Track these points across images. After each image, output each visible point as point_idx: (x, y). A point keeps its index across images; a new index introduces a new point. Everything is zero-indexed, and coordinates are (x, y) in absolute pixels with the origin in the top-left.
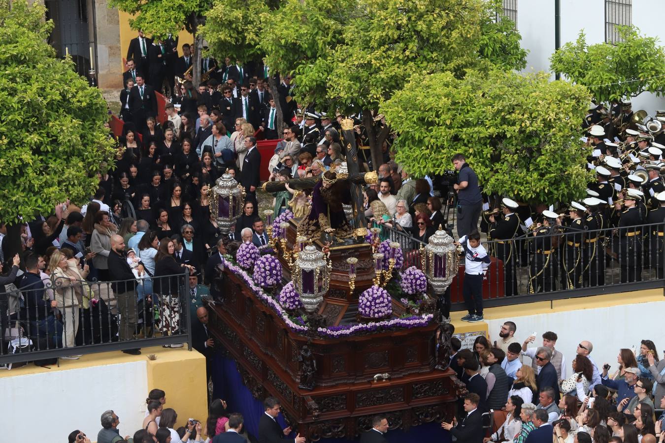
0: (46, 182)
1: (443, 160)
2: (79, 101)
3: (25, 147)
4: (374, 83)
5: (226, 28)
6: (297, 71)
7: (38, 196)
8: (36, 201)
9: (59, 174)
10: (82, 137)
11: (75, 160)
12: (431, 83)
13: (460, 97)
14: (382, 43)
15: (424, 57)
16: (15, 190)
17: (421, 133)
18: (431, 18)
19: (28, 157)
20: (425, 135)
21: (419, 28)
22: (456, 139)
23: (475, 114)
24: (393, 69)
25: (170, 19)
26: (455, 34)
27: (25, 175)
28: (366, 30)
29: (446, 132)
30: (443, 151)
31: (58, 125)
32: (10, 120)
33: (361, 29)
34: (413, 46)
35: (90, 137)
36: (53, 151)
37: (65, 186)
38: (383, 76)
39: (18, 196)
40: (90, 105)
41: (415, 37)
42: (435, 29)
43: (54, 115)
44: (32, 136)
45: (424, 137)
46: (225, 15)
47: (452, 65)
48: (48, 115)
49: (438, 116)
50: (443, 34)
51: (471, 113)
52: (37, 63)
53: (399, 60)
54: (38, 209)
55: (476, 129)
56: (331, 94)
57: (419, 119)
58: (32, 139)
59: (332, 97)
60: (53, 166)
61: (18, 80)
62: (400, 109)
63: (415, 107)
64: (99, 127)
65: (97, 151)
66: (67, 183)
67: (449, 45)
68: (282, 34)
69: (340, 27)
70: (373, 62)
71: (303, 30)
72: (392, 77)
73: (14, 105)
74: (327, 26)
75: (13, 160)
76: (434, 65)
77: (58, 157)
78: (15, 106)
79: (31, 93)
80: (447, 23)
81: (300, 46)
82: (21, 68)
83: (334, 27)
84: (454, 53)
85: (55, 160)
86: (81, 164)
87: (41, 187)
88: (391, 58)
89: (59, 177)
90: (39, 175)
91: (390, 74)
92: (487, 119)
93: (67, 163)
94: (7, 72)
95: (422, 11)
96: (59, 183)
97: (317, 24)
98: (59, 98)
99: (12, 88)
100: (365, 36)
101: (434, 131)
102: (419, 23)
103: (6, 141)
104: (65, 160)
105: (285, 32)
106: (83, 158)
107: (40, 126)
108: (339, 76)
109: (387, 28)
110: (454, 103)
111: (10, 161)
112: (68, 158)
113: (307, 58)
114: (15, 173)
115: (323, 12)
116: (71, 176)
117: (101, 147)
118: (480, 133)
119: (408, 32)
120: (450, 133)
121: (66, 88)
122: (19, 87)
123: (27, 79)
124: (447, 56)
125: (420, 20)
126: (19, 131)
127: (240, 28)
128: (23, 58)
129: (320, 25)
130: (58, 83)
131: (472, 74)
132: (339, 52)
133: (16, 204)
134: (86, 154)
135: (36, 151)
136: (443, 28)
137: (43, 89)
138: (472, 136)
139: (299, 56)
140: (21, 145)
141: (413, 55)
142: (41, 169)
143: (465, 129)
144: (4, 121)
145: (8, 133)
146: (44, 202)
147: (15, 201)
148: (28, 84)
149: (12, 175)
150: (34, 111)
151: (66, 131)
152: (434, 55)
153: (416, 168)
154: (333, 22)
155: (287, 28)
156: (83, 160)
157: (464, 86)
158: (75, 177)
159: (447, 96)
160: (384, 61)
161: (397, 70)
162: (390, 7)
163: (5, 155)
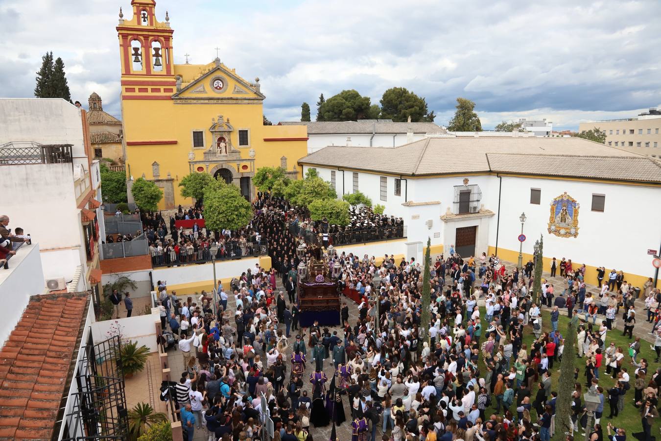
1: (320, 217)
4: (306, 202)
6: (291, 199)
12: (318, 202)
13: (324, 205)
14: (308, 193)
15: (317, 196)
18: (318, 188)
19: (235, 217)
21: (315, 190)
22: (323, 213)
23: (327, 208)
26: (323, 192)
29: (321, 212)
31: (241, 210)
32: (231, 209)
34: (314, 194)
36: (240, 216)
38: (308, 200)
40: (248, 206)
41: (315, 192)
43: (240, 208)
45: (316, 213)
49: (319, 208)
50: (320, 192)
52: (237, 197)
55: (327, 211)
56: (298, 204)
57: (315, 209)
58: (236, 213)
60: (240, 219)
61: (233, 201)
62: (312, 207)
63: (315, 206)
65: (250, 215)
67: (321, 194)
69: (299, 190)
70: (306, 197)
71: (292, 191)
73: (232, 206)
74: (297, 190)
76: (319, 198)
79: (236, 204)
80: (321, 189)
81: (291, 194)
82: (234, 199)
84: (323, 196)
88: (310, 196)
92: (329, 209)
98: (241, 205)
99: (232, 203)
100: (305, 192)
101: (318, 211)
103: (230, 214)
107: (237, 210)
108: (299, 200)
109: (309, 190)
110: (322, 206)
111: (231, 218)
112: (243, 217)
113: (293, 196)
115: (296, 187)
119: (313, 191)
121: (243, 203)
123: (235, 201)
124: (321, 196)
126: (233, 211)
128: (234, 197)
129: (295, 190)
130: (241, 202)
131: (326, 200)
132: (299, 195)
134: (247, 216)
135: (237, 215)
137: (238, 203)
138: (326, 213)
139: (291, 196)
140: (233, 214)
141: (314, 196)
143: (325, 211)
145: (231, 212)
149: (232, 220)
150: (236, 207)
151: (243, 211)
152: (319, 196)
155: (289, 190)
157: (325, 202)
159: (321, 204)
160: (308, 197)
161: (311, 199)
162: (310, 186)
163: (230, 216)
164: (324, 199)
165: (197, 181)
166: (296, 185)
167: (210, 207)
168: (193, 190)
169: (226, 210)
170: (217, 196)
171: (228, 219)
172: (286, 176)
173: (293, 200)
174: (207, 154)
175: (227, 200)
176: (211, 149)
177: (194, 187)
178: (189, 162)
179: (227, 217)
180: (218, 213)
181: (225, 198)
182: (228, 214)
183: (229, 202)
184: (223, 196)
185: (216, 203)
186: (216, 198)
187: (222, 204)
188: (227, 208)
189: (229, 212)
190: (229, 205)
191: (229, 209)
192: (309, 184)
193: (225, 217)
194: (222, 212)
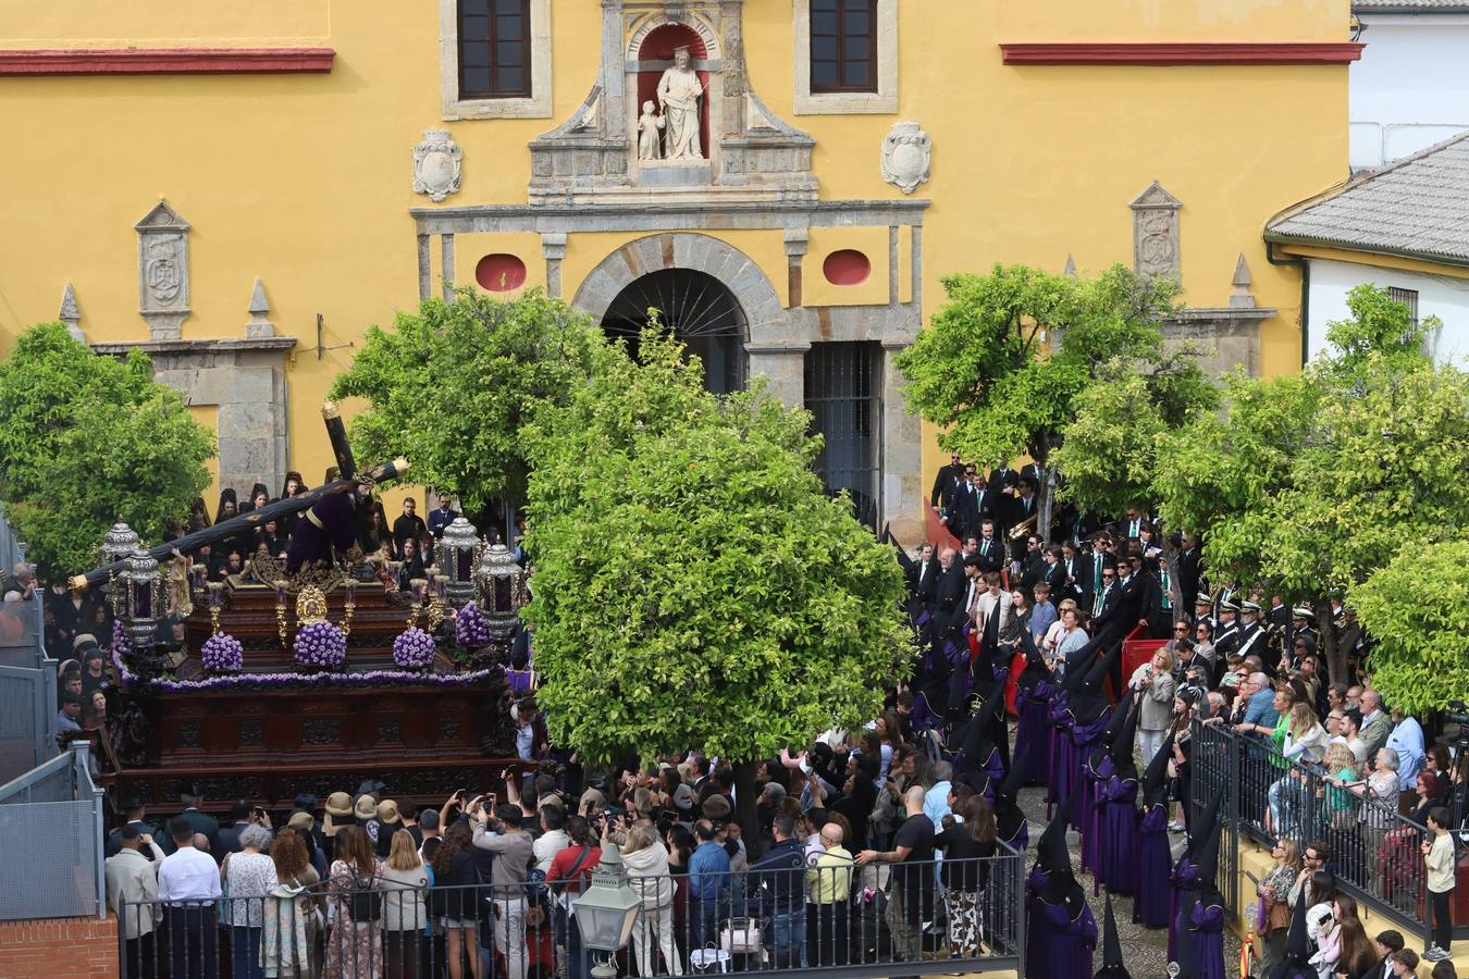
0: (800, 696)
1: (1452, 688)
2: (858, 566)
3: (769, 636)
4: (1340, 556)
5: (1096, 454)
6: (1212, 531)
7: (787, 717)
8: (783, 726)
9: (821, 683)
10: (862, 624)
11: (847, 661)
12: (1434, 558)
14: (1354, 490)
15: (1424, 514)
16: (751, 707)
17: (1417, 640)
18: (1437, 451)
19: (773, 653)
20: (1423, 645)
21: (1416, 467)
24: (1372, 533)
25: (1004, 437)
27: (768, 682)
28: (1329, 467)
29: (1458, 641)
30: (1451, 672)
31: (824, 603)
32: (748, 593)
33: (1321, 466)
34: (1406, 495)
35: (873, 624)
36: (814, 646)
37: (830, 703)
38: (1355, 544)
39: (755, 716)
40: (876, 574)
42: (1442, 469)
43: (818, 587)
44: (782, 620)
45: (1421, 648)
46: (1095, 433)
48: (808, 587)
49: (1445, 613)
50: (1455, 478)
52: (795, 502)
53: (1382, 518)
54: (786, 738)
56: (1269, 571)
57: (1412, 617)
58: (782, 624)
59: (1269, 575)
60: (812, 670)
61: (764, 528)
62: (1382, 600)
63: (1406, 597)
64: (889, 610)
65: (884, 649)
66: (834, 699)
68: (1189, 468)
69: (1285, 460)
70: (1340, 520)
71: (1225, 464)
72: (1370, 547)
73: (755, 569)
74: (1264, 458)
75: (749, 657)
76: (1440, 528)
77: (821, 655)
78: (758, 571)
79: (782, 552)
81: (1218, 490)
82: (770, 510)
83: (1276, 460)
85: (816, 661)
86: (857, 669)
87: (792, 703)
88: (1368, 514)
89: (821, 688)
90: (789, 683)
91: (1367, 541)
93: (835, 666)
94: (747, 516)
95: (1422, 439)
96: (822, 698)
97: (1249, 454)
98: (826, 560)
99: (753, 542)
100: (1328, 477)
101: (1437, 638)
102: (1417, 459)
103: (740, 626)
104: (831, 660)
106: (861, 660)
107: (796, 604)
108: (1281, 541)
109: (1364, 465)
111: (744, 660)
112: (837, 658)
113: (1230, 509)
114: (752, 679)
115: (1258, 436)
116: (840, 688)
117: (891, 642)
119: (1398, 473)
121: (840, 544)
122: (764, 540)
123: (778, 528)
125: (1418, 453)
126: (762, 611)
127: (1118, 455)
128: (773, 494)
129: (1252, 456)
130: (827, 536)
132: (1282, 501)
133: (752, 729)
134: (867, 653)
135: (787, 644)
136: (1457, 469)
137: (803, 545)
139: (1216, 508)
140: (763, 633)
141: (1406, 511)
142: (794, 674)
144: (738, 594)
145: (744, 614)
146: (795, 728)
147: (750, 724)
148: (780, 536)
149: (747, 682)
150: (786, 580)
151: (835, 614)
152: (1441, 512)
153: (1405, 696)
154: (1274, 452)
155: (1198, 459)
156: (862, 663)
158: (846, 689)
159: (1461, 581)
160: (1356, 520)
161: (1379, 535)
162: (1371, 431)
163: (737, 648)
165: (481, 362)
166: (1260, 416)
167: (588, 571)
169: (705, 601)
170: (637, 486)
171: (716, 671)
173: (1231, 535)
174: (556, 157)
175: (715, 516)
178: (418, 215)
179: (714, 653)
180: (642, 618)
181: (703, 506)
182: (718, 626)
183: (731, 534)
184: (683, 487)
185: (629, 536)
186: (628, 499)
187: (676, 548)
188: (715, 584)
189: (726, 616)
190: (734, 560)
191: (730, 590)
192: (1365, 416)
193: (693, 651)
194: (670, 614)
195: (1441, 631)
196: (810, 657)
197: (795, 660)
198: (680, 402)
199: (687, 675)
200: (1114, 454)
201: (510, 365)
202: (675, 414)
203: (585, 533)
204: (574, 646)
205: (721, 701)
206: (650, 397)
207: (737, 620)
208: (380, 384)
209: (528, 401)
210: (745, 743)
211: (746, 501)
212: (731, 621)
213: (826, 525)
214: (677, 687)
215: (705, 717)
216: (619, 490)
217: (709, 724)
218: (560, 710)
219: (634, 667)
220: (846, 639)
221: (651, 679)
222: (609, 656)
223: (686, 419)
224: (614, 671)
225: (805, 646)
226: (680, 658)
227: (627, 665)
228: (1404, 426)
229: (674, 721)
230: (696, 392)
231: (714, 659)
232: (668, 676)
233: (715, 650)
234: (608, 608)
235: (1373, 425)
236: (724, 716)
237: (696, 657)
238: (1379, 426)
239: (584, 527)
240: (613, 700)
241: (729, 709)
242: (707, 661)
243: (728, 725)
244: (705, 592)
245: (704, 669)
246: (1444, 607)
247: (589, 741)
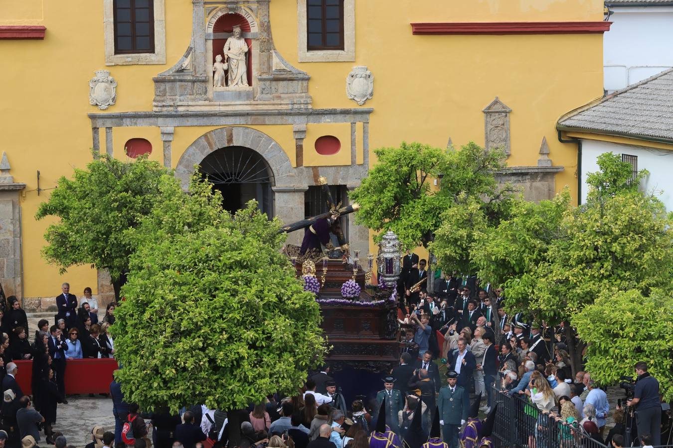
0: (259, 374)
1: (626, 369)
2: (293, 303)
3: (242, 342)
4: (571, 298)
5: (452, 245)
6: (505, 284)
7: (252, 386)
8: (250, 390)
9: (271, 367)
10: (294, 335)
11: (286, 355)
12: (618, 299)
13: (643, 313)
14: (580, 261)
15: (618, 275)
16: (232, 380)
17: (607, 343)
18: (625, 241)
19: (244, 351)
20: (610, 346)
21: (613, 249)
22: (639, 350)
23: (657, 328)
24: (588, 285)
25: (408, 236)
26: (647, 256)
27: (242, 367)
28: (566, 249)
29: (629, 344)
30: (626, 361)
31: (273, 323)
32: (230, 318)
33: (562, 249)
34: (608, 265)
35: (301, 335)
36: (268, 347)
37: (276, 378)
38: (579, 291)
39: (235, 385)
40: (303, 307)
41: (610, 257)
42: (627, 250)
43: (269, 314)
44: (249, 333)
45: (609, 348)
46: (451, 233)
47: (643, 284)
48: (264, 315)
49: (622, 329)
50: (635, 255)
51: (653, 327)
52: (258, 269)
53: (595, 277)
54: (251, 397)
55: (657, 342)
56: (533, 306)
57: (605, 330)
58: (248, 335)
59: (533, 309)
60: (266, 360)
61: (240, 282)
62: (589, 322)
63: (602, 320)
64: (311, 326)
65: (307, 348)
66: (278, 376)
67: (641, 265)
68: (492, 251)
69: (545, 246)
70: (571, 278)
71: (512, 248)
72: (588, 293)
73: (234, 304)
74: (533, 245)
75: (231, 353)
76: (627, 283)
77: (271, 352)
78: (235, 306)
79: (249, 294)
80: (640, 246)
81: (509, 262)
82: (243, 272)
83: (539, 246)
84: (646, 273)
85: (269, 355)
86: (291, 359)
87: (255, 378)
88: (587, 275)
89: (271, 370)
90: (253, 367)
91: (586, 290)
92: (667, 333)
93: (279, 358)
94: (230, 276)
95: (617, 234)
96: (271, 375)
97: (525, 243)
98: (275, 300)
99: (234, 290)
100: (565, 255)
101: (618, 342)
102: (614, 245)
103: (226, 336)
104: (278, 355)
105: (495, 249)
106: (295, 354)
107: (257, 323)
108: (540, 290)
109: (585, 248)
110: (638, 318)
111: (228, 354)
112: (281, 353)
113: (515, 273)
114: (233, 365)
115: (530, 233)
116: (281, 370)
117: (311, 345)
118: (660, 346)
119: (604, 253)
120: (633, 346)
121: (283, 291)
122: (240, 289)
123: (248, 283)
124: (639, 275)
125: (615, 242)
126: (238, 327)
127: (464, 245)
128: (245, 264)
129: (527, 244)
130: (275, 287)
131: (657, 292)
132: (541, 269)
133: (232, 392)
134: (297, 350)
135: (252, 346)
136: (636, 250)
137: (261, 291)
138: (653, 348)
139: (508, 271)
140: (239, 340)
141: (608, 273)
142: (256, 362)
143: (647, 342)
144: (225, 318)
145: (228, 329)
146: (257, 392)
147: (231, 389)
148: (249, 287)
149: (230, 366)
150: (252, 310)
151: (278, 329)
152: (628, 274)
153: (601, 375)
154: (539, 242)
155: (497, 246)
156: (295, 356)
157: (649, 302)
158: (285, 370)
159: (632, 311)
160: (580, 278)
161: (591, 286)
162: (588, 230)
163: (224, 348)
164: (646, 293)
165: (112, 195)
166: (531, 222)
167: (143, 306)
168: (91, 236)
169: (207, 322)
170: (173, 260)
171: (212, 361)
172: (500, 186)
173: (515, 287)
174: (168, 86)
175: (212, 277)
176: (186, 63)
177: (96, 220)
178: (93, 117)
179: (211, 351)
180: (172, 332)
181: (207, 270)
182: (214, 336)
183: (222, 286)
184: (196, 260)
185: (165, 287)
186: (168, 267)
187: (192, 294)
188: (212, 313)
189: (218, 330)
190: (222, 300)
191: (221, 316)
192: (585, 221)
193: (200, 349)
194: (187, 330)
195: (620, 339)
196: (265, 353)
197: (257, 354)
198: (210, 216)
199: (196, 363)
200: (461, 245)
201: (128, 197)
202: (207, 222)
203: (141, 286)
204: (134, 347)
205: (215, 377)
206: (193, 213)
207: (224, 333)
208: (65, 208)
209: (138, 216)
210: (229, 400)
211: (231, 268)
212: (221, 333)
213: (275, 281)
214: (190, 369)
215: (206, 386)
216: (164, 262)
217: (208, 390)
218: (127, 382)
219: (167, 358)
220: (285, 343)
221: (175, 364)
222: (154, 352)
223: (213, 225)
224: (155, 361)
225: (262, 347)
226: (192, 354)
227: (163, 357)
228: (606, 227)
229: (189, 388)
230: (219, 210)
231: (211, 354)
232: (185, 363)
233: (212, 349)
234: (154, 326)
235: (589, 226)
236: (218, 384)
237: (201, 353)
238: (593, 227)
239: (141, 282)
240: (155, 377)
241: (220, 381)
242: (207, 355)
243: (219, 390)
244: (206, 317)
245: (206, 359)
246: (622, 325)
247: (142, 399)
